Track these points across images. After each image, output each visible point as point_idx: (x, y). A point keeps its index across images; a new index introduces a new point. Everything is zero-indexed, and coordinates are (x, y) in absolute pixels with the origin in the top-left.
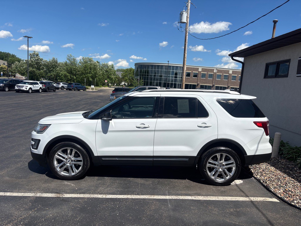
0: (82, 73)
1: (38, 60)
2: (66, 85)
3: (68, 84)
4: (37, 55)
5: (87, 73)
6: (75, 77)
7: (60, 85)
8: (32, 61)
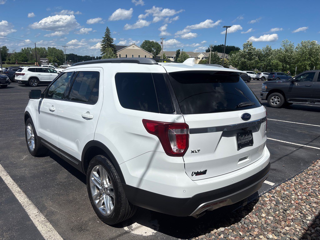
0: (298, 61)
1: (250, 50)
2: (267, 76)
3: (270, 74)
4: (251, 45)
5: (305, 60)
6: (288, 66)
7: (260, 76)
8: (244, 52)
